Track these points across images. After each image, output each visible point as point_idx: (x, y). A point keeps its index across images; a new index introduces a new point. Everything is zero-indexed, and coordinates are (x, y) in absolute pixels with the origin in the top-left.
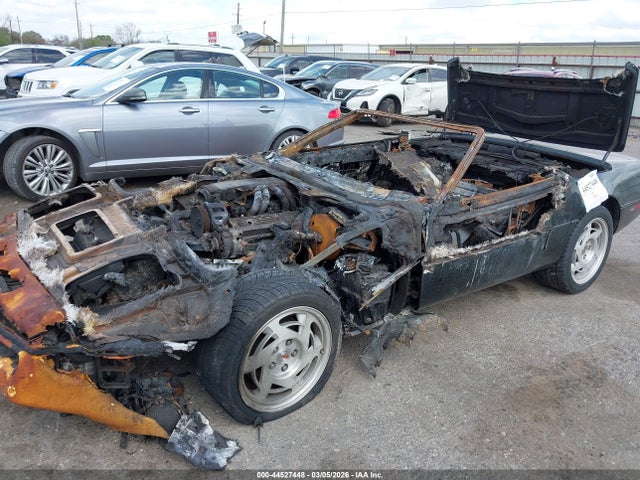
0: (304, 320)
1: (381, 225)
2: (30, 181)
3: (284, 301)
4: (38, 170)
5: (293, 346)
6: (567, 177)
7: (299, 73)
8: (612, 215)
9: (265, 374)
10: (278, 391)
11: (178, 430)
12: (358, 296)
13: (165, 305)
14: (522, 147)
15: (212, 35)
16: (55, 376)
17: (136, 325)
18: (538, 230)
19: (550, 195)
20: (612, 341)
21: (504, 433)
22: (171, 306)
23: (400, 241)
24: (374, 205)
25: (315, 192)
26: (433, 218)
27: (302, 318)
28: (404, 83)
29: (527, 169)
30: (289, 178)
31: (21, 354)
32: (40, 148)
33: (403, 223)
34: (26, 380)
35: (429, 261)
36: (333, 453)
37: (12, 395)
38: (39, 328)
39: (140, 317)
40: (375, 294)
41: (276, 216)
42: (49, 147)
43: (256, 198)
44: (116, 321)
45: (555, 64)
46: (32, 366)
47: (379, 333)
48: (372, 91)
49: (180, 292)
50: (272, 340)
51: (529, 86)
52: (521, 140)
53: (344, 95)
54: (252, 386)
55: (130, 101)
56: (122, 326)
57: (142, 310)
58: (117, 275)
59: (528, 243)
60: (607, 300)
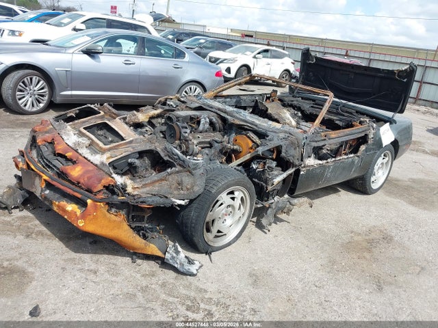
0: (238, 194)
1: (281, 144)
2: (20, 99)
3: (232, 182)
4: (26, 93)
5: (230, 209)
6: (375, 125)
7: (183, 43)
8: (395, 149)
9: (216, 223)
10: (220, 234)
11: (169, 253)
12: (264, 184)
13: (170, 178)
14: (344, 105)
15: (114, 8)
16: (108, 215)
17: (155, 189)
18: (358, 154)
19: (366, 135)
20: (393, 221)
21: (343, 264)
22: (174, 179)
23: (290, 154)
24: (275, 132)
25: (237, 122)
26: (308, 142)
27: (236, 194)
28: (255, 57)
29: (349, 119)
30: (219, 112)
31: (89, 201)
32: (28, 78)
33: (292, 143)
34: (92, 216)
35: (304, 167)
36: (254, 270)
37: (81, 225)
38: (100, 187)
39: (157, 184)
40: (275, 183)
41: (212, 134)
42: (34, 78)
43: (202, 122)
44: (145, 186)
45: (346, 55)
46: (96, 208)
47: (273, 206)
48: (234, 60)
49: (178, 172)
50: (222, 204)
51: (352, 70)
52: (343, 101)
53: (215, 61)
54: (208, 230)
55: (90, 53)
56: (148, 188)
57: (158, 181)
58: (136, 161)
59: (353, 162)
60: (388, 199)
